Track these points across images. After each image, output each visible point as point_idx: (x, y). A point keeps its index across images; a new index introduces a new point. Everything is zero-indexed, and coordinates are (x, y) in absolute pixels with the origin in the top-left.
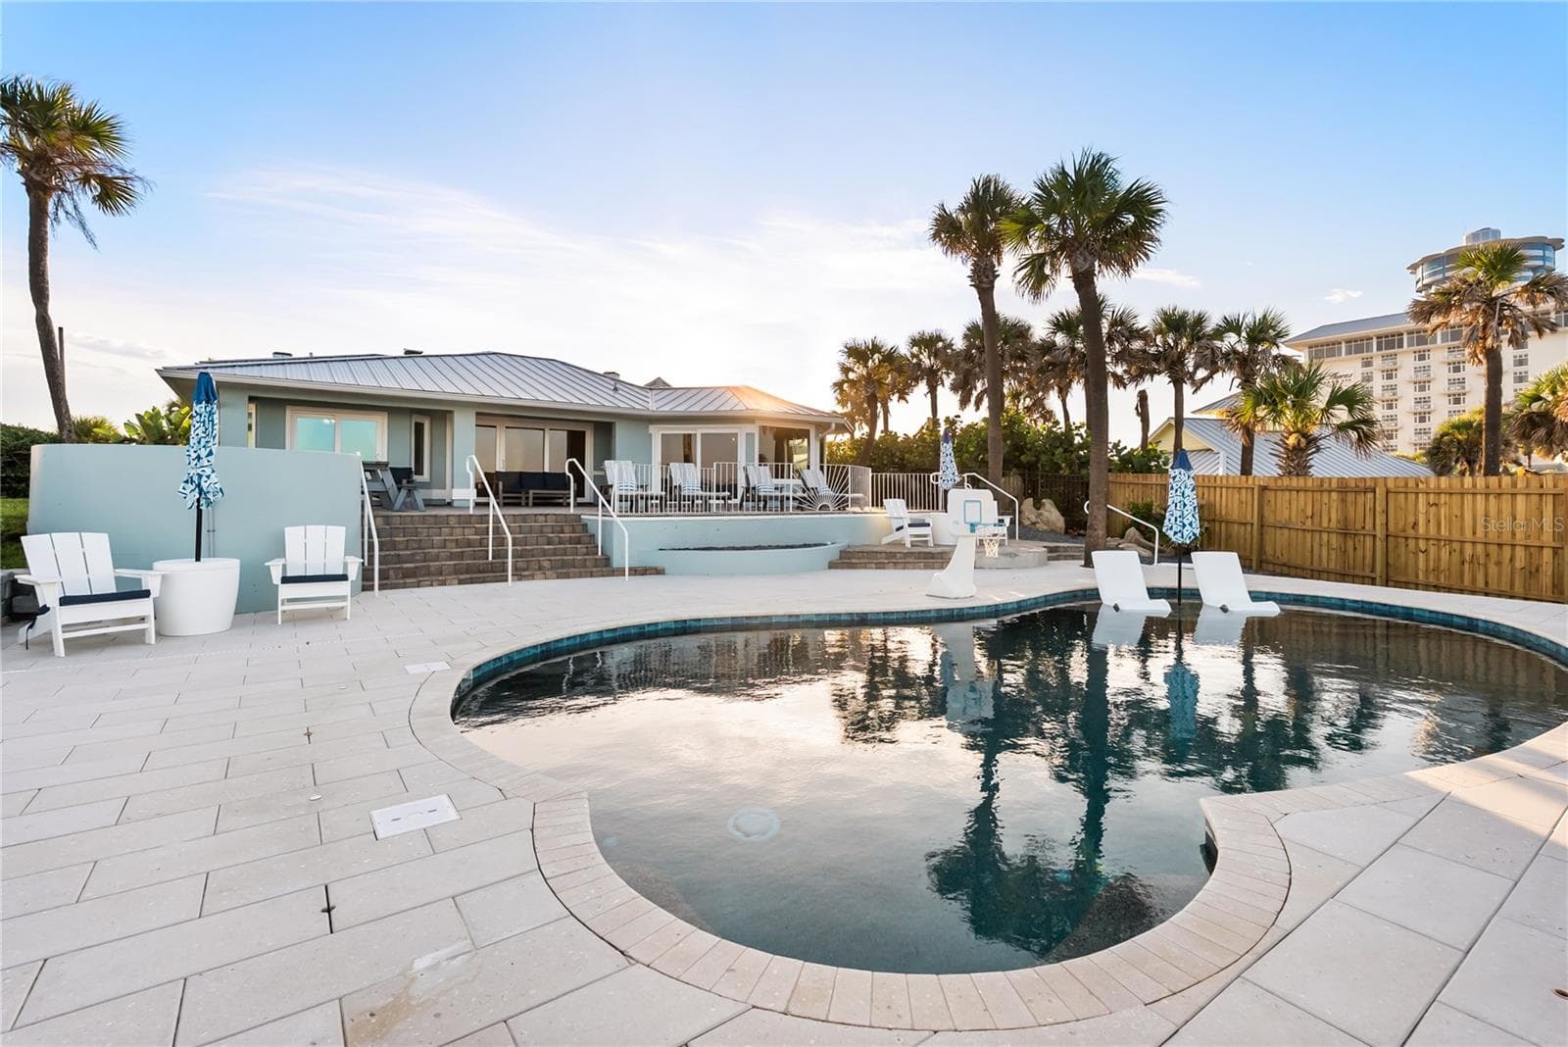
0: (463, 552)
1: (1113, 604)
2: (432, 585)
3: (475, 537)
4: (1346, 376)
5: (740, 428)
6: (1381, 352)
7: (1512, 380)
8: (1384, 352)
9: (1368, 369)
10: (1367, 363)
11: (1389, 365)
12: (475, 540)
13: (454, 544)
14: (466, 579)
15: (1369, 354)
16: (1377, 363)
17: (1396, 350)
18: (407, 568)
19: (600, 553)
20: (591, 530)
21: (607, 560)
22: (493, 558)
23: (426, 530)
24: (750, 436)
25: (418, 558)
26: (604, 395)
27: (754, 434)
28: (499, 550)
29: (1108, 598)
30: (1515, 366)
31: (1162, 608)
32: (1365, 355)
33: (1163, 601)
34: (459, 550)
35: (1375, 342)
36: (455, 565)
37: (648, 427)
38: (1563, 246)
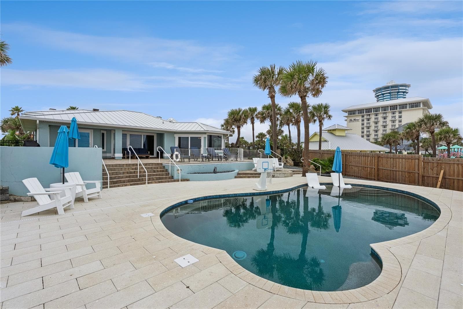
0: (130, 176)
1: (312, 187)
2: (123, 186)
3: (132, 171)
4: (358, 120)
5: (202, 135)
6: (366, 114)
7: (398, 122)
8: (367, 114)
9: (363, 118)
10: (363, 116)
11: (368, 117)
12: (133, 171)
13: (126, 173)
14: (133, 184)
15: (363, 114)
16: (365, 117)
17: (370, 113)
18: (114, 181)
19: (170, 175)
20: (166, 168)
21: (172, 177)
22: (139, 177)
23: (118, 169)
24: (205, 138)
25: (117, 178)
26: (160, 124)
27: (206, 137)
28: (140, 175)
29: (310, 185)
30: (399, 118)
31: (324, 187)
32: (362, 114)
33: (324, 186)
34: (128, 175)
35: (365, 111)
36: (128, 180)
37: (174, 135)
38: (410, 87)
